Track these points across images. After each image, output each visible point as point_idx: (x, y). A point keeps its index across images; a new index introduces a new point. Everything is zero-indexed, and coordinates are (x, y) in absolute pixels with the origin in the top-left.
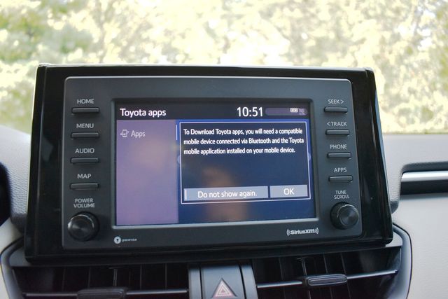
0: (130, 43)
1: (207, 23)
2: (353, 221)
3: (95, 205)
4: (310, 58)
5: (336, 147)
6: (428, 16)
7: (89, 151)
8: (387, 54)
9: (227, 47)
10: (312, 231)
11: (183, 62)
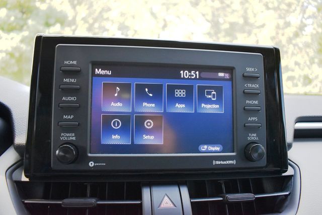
0: (95, 20)
1: (151, 9)
2: (261, 155)
3: (76, 138)
4: (225, 36)
5: (251, 102)
6: (312, 10)
7: (72, 99)
8: (280, 36)
9: (165, 26)
10: (231, 162)
11: (133, 36)
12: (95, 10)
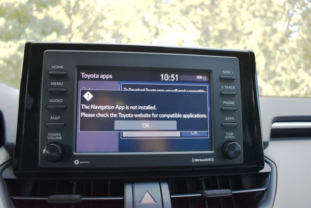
0: (90, 29)
2: (237, 154)
3: (62, 138)
4: (214, 43)
5: (227, 103)
6: (297, 17)
7: (59, 101)
8: (267, 43)
9: (157, 34)
10: (209, 160)
12: (90, 19)
